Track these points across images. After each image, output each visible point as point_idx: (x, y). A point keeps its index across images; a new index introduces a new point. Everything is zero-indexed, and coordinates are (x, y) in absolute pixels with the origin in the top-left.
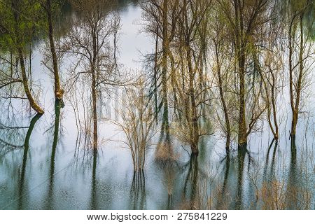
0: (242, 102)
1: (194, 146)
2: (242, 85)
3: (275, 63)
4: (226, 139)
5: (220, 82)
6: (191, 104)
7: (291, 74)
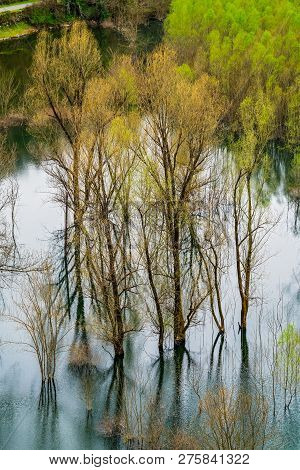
0: (178, 289)
1: (118, 346)
2: (177, 267)
3: (218, 237)
4: (158, 336)
5: (149, 263)
6: (112, 293)
7: (237, 250)
